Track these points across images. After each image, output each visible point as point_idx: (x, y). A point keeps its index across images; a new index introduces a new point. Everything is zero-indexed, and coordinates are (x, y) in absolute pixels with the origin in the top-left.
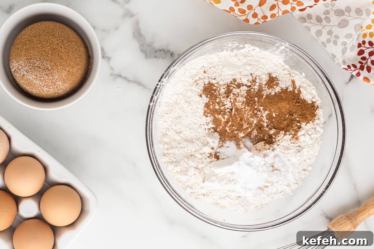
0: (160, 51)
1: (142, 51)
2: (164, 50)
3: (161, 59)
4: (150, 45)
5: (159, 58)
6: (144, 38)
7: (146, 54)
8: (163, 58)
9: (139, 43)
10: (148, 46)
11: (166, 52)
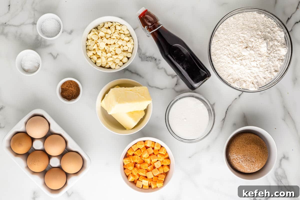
0: (149, 57)
1: (140, 57)
2: (151, 57)
3: (150, 62)
4: (144, 54)
5: (149, 61)
6: (141, 50)
7: (142, 59)
8: (151, 61)
9: (138, 53)
10: (143, 54)
11: (152, 58)
